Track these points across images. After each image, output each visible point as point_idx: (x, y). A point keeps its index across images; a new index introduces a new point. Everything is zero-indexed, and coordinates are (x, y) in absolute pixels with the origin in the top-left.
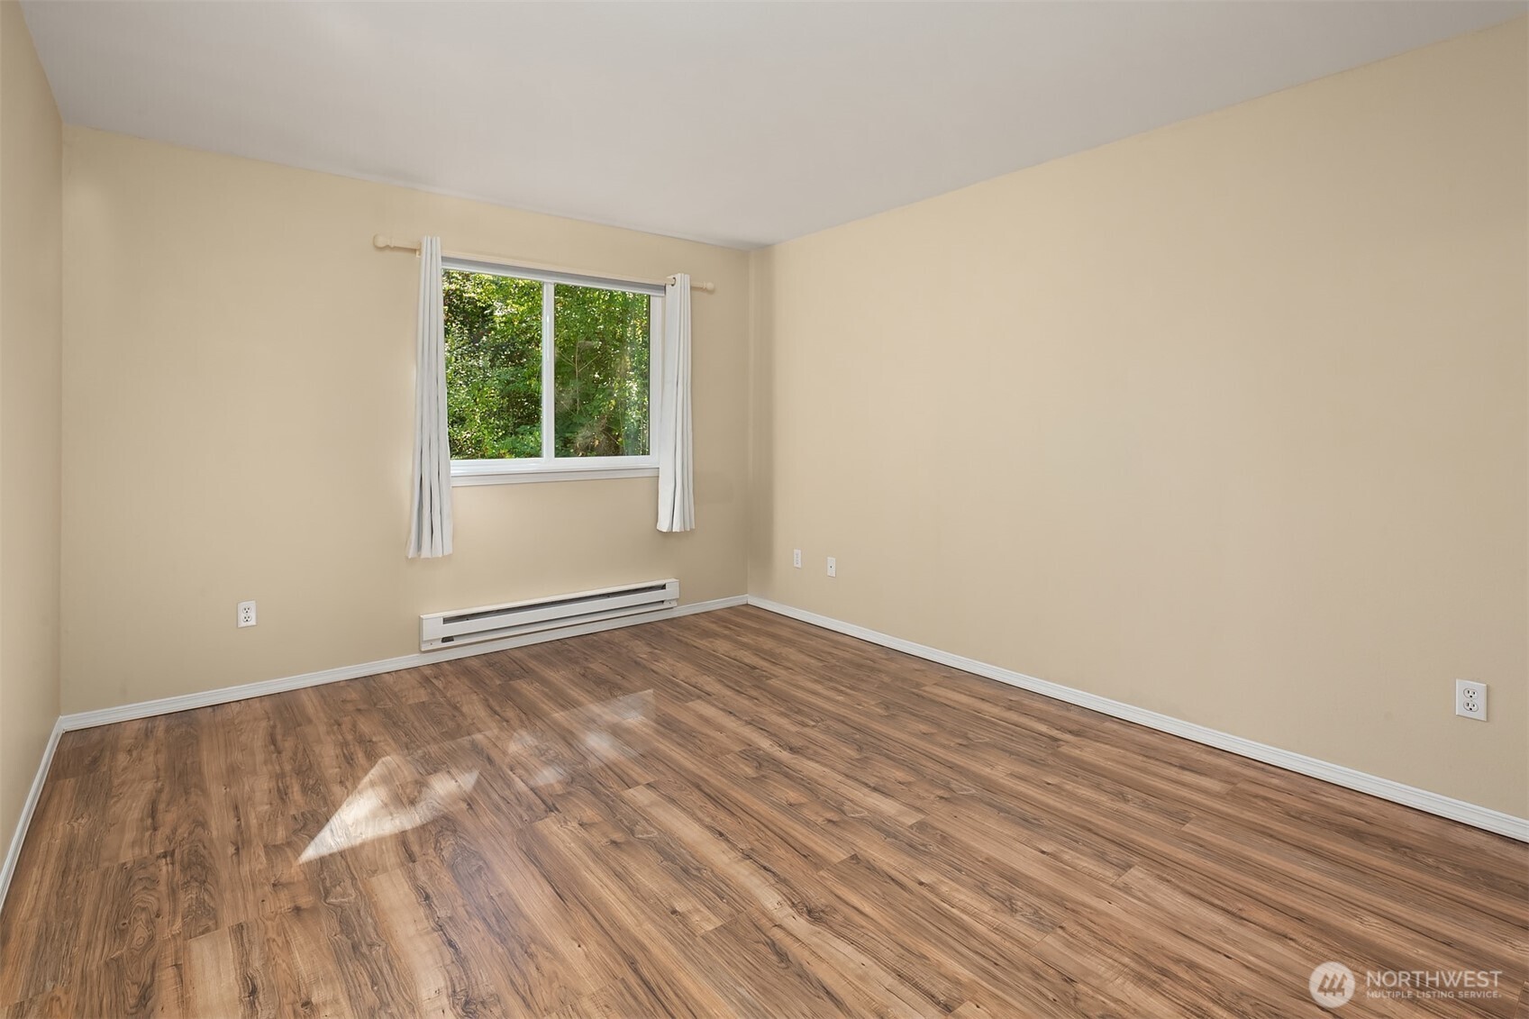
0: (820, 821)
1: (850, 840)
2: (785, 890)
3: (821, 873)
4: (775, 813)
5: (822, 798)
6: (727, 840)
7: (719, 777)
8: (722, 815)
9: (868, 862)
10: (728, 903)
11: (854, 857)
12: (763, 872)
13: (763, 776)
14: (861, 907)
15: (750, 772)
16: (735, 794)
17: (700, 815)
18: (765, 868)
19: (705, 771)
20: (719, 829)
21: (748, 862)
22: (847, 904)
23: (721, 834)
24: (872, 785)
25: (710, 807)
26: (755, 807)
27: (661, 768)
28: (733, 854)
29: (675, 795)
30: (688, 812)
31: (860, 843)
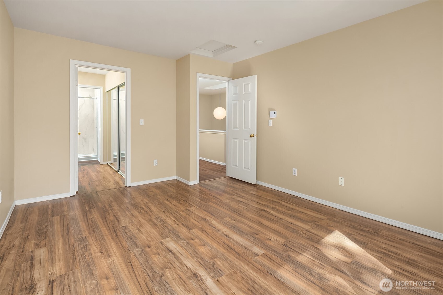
0: (196, 240)
1: (189, 234)
2: (210, 224)
3: (200, 227)
4: (210, 242)
5: (192, 248)
6: (225, 234)
7: (230, 259)
8: (227, 242)
9: (187, 229)
10: (223, 222)
11: (190, 230)
12: (215, 227)
13: (212, 259)
14: (194, 221)
15: (218, 262)
16: (223, 250)
17: (234, 242)
18: (214, 228)
19: (237, 262)
20: (227, 238)
21: (219, 229)
22: (197, 221)
23: (227, 236)
24: (170, 253)
25: (232, 245)
26: (216, 245)
27: (257, 264)
28: (223, 231)
29: (245, 251)
30: (238, 243)
31: (187, 233)
